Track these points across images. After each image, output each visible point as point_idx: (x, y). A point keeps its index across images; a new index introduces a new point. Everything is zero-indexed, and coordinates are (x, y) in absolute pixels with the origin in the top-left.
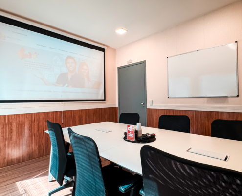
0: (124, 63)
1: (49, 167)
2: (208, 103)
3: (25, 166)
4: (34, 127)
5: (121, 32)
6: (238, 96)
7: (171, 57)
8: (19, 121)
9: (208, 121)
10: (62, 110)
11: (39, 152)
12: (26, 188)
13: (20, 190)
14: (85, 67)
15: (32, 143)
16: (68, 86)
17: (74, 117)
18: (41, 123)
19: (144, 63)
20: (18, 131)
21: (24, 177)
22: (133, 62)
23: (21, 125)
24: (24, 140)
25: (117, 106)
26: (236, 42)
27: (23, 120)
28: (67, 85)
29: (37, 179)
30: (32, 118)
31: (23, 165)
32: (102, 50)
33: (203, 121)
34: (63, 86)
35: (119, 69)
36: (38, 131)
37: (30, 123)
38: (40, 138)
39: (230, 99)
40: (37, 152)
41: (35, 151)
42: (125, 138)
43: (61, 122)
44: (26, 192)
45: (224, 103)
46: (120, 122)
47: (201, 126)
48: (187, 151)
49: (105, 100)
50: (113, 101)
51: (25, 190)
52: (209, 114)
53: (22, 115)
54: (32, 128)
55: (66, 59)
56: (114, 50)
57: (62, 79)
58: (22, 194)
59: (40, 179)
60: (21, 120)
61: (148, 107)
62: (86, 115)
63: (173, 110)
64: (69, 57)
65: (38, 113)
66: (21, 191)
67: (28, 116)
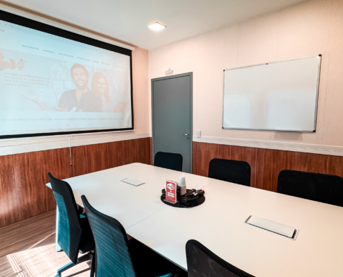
0: (161, 74)
1: (55, 229)
2: (276, 138)
3: (20, 227)
4: (28, 173)
5: (156, 27)
6: (314, 131)
7: (229, 70)
8: (4, 166)
9: (274, 162)
10: (70, 146)
11: (39, 207)
12: (23, 264)
13: (13, 268)
14: (102, 80)
15: (27, 196)
16: (76, 111)
17: (89, 154)
18: (38, 166)
19: (190, 75)
20: (4, 180)
21: (20, 246)
22: (174, 74)
23: (7, 172)
24: (14, 191)
25: (151, 136)
26: (320, 55)
27: (11, 163)
28: (75, 109)
29: (36, 249)
30: (24, 161)
31: (15, 226)
32: (128, 52)
33: (267, 162)
34: (69, 110)
35: (154, 81)
36: (35, 178)
37: (21, 167)
38: (38, 188)
39: (304, 135)
40: (36, 208)
41: (32, 206)
42: (163, 198)
43: (69, 163)
44: (22, 270)
45: (295, 139)
46: (155, 165)
47: (265, 169)
48: (246, 222)
49: (133, 128)
50: (145, 129)
51: (21, 267)
52: (276, 153)
53: (8, 156)
54: (25, 175)
55: (72, 69)
56: (146, 52)
57: (68, 100)
58: (17, 274)
59: (42, 248)
60: (6, 164)
61: (194, 140)
62: (106, 152)
63: (229, 146)
64: (76, 66)
65: (33, 152)
66: (15, 269)
67: (17, 158)
